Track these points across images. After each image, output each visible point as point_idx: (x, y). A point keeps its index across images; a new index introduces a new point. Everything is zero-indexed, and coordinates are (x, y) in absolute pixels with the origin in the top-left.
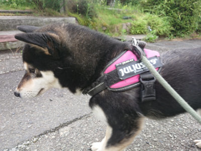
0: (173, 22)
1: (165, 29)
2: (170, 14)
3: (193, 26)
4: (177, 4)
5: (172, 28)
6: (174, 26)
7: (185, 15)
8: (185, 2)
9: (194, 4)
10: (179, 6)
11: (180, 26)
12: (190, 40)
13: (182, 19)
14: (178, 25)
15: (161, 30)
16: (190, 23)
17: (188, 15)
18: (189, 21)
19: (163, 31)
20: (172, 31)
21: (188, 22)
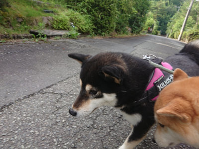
0: (94, 20)
1: (87, 26)
2: (91, 13)
3: (111, 26)
4: (97, 3)
5: (94, 27)
6: (95, 24)
7: (104, 15)
8: (103, 3)
9: (111, 5)
10: (98, 5)
11: (101, 25)
12: (109, 38)
13: (102, 18)
14: (99, 24)
15: (84, 27)
16: (109, 23)
17: (107, 15)
18: (109, 21)
19: (86, 29)
20: (94, 29)
21: (107, 22)
